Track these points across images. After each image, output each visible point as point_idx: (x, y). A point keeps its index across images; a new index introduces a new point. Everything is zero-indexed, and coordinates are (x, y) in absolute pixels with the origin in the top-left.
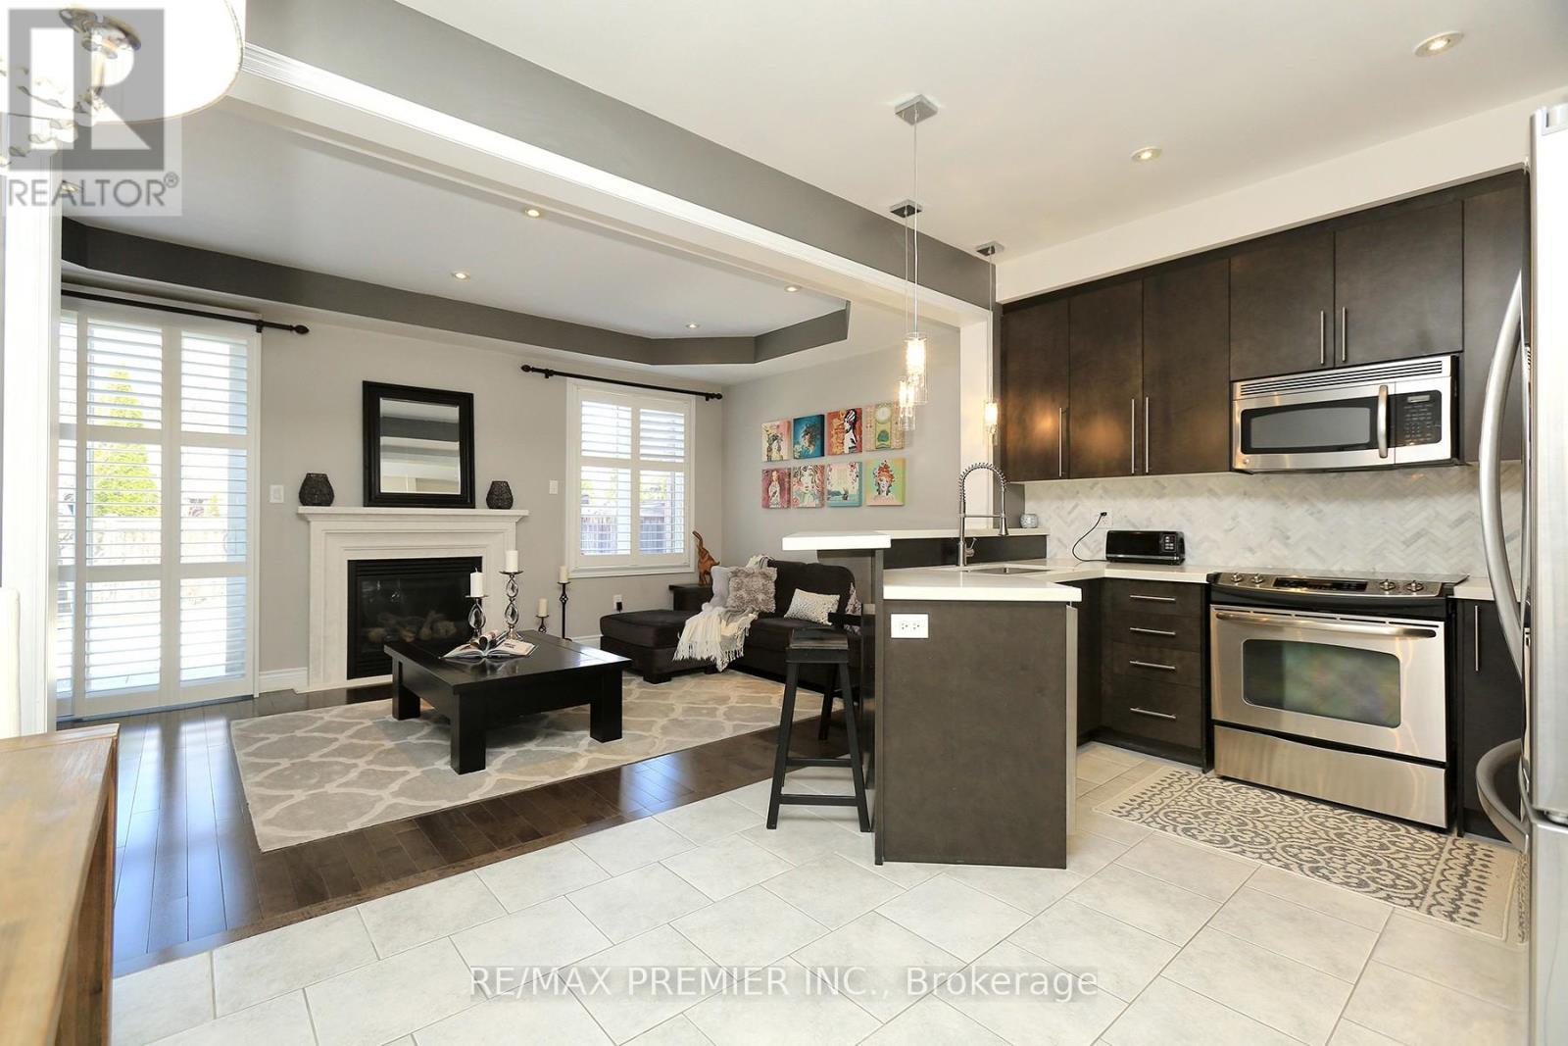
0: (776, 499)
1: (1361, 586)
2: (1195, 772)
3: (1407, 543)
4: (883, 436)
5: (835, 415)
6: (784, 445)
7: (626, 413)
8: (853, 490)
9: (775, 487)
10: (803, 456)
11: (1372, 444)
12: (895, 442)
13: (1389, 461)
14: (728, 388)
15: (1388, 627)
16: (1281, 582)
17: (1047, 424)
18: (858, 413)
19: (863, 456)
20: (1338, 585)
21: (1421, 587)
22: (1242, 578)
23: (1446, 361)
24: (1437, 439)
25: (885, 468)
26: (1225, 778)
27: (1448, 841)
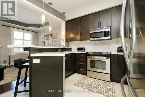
0: (43, 45)
1: (102, 53)
2: (85, 76)
3: (106, 48)
4: (55, 37)
5: (49, 34)
6: (44, 38)
7: (22, 33)
8: (51, 44)
9: (43, 43)
10: (46, 40)
11: (103, 37)
12: (56, 38)
13: (105, 39)
14: (38, 31)
15: (105, 58)
16: (94, 53)
17: (71, 35)
18: (52, 34)
19: (52, 39)
20: (100, 53)
21: (108, 53)
22: (90, 52)
23: (110, 27)
24: (109, 36)
25: (55, 41)
26: (88, 77)
27: (110, 83)
